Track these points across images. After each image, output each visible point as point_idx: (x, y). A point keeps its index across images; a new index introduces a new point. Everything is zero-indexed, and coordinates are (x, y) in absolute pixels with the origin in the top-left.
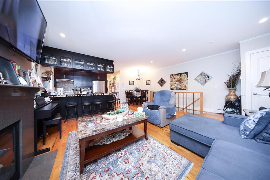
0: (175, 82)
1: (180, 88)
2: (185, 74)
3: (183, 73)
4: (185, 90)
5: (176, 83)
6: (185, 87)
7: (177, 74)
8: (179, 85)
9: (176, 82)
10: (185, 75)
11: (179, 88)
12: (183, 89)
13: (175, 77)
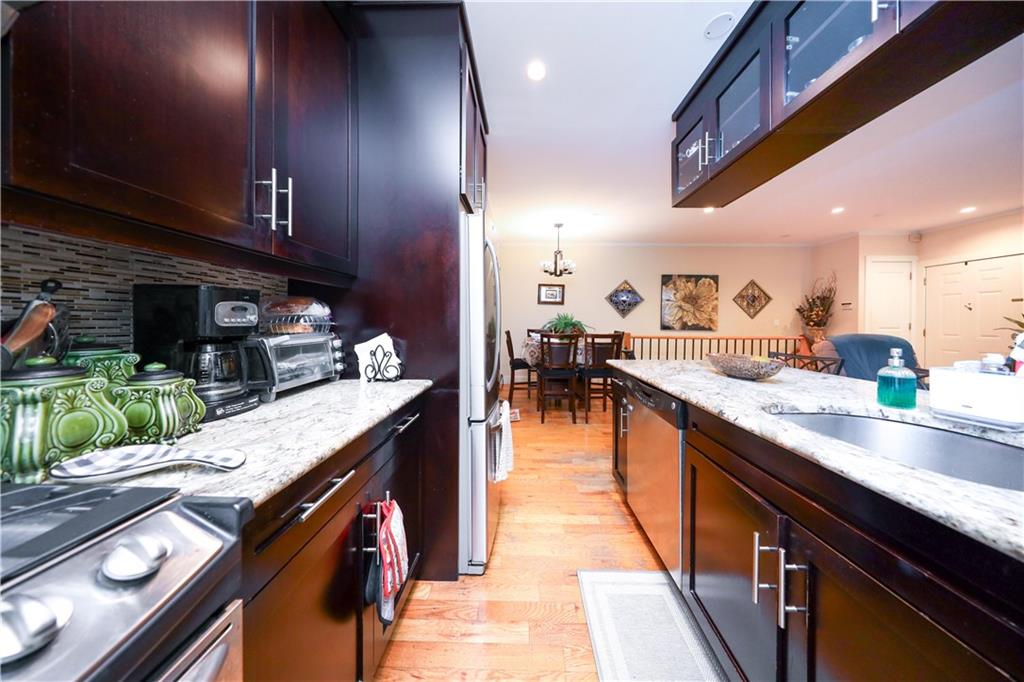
0: (679, 303)
1: (693, 325)
2: (712, 281)
3: (706, 277)
4: (710, 329)
5: (680, 307)
6: (711, 320)
7: (688, 277)
8: (691, 316)
9: (683, 304)
10: (710, 284)
11: (690, 324)
12: (703, 329)
13: (681, 283)
